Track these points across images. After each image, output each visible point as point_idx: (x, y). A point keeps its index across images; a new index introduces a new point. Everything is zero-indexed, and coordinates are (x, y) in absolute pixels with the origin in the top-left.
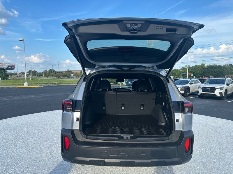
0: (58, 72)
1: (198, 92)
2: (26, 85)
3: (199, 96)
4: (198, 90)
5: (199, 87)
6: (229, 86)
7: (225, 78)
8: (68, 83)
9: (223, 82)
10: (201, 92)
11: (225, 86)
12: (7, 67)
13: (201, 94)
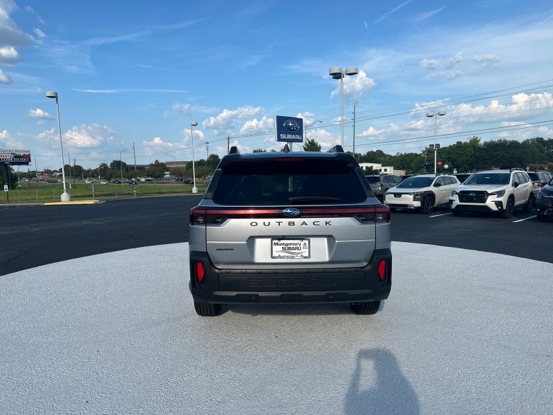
0: (132, 168)
1: (451, 202)
2: (65, 199)
3: (453, 210)
4: (451, 198)
5: (454, 193)
6: (518, 187)
7: (511, 172)
8: (159, 193)
9: (504, 180)
10: (457, 201)
11: (508, 189)
12: (13, 159)
13: (458, 206)
